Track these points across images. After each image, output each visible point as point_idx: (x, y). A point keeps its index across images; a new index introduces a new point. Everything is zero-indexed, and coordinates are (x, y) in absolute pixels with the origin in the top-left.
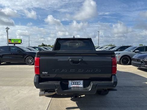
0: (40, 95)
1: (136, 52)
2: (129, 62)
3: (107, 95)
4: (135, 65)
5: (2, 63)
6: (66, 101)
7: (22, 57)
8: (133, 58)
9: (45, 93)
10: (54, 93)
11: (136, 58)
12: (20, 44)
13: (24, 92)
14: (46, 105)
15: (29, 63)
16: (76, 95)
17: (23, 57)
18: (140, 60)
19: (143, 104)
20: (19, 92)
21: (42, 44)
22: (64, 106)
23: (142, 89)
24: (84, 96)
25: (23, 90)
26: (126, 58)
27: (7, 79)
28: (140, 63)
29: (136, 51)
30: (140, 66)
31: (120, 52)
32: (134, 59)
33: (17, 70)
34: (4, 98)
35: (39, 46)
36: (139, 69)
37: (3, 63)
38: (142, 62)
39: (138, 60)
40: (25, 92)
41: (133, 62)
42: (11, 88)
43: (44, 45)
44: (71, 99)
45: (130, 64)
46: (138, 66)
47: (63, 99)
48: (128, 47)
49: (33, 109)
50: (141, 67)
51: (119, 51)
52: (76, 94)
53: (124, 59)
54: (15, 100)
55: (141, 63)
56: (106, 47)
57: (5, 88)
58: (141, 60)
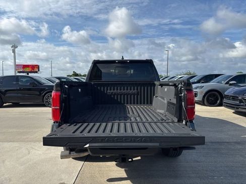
0: (63, 157)
1: (231, 85)
2: (218, 102)
3: (179, 157)
4: (229, 106)
5: (5, 105)
6: (108, 167)
7: (38, 93)
8: (226, 93)
9: (70, 153)
10: (86, 154)
11: (230, 94)
12: (37, 72)
13: (38, 152)
14: (73, 174)
15: (49, 104)
16: (124, 157)
17: (40, 94)
18: (237, 98)
19: (242, 173)
20: (29, 152)
21: (74, 72)
22: (105, 175)
23: (241, 147)
24: (139, 158)
25: (36, 148)
26: (214, 95)
27: (11, 130)
28: (238, 102)
29: (231, 82)
30: (238, 108)
31: (203, 85)
32: (227, 97)
33: (29, 116)
34: (3, 162)
35: (68, 76)
36: (236, 113)
37: (7, 104)
38: (241, 101)
39: (234, 98)
40: (40, 152)
41: (225, 100)
42: (17, 145)
43: (76, 74)
44: (116, 164)
45: (221, 105)
46: (234, 108)
47: (104, 163)
48: (217, 76)
49: (50, 180)
50: (240, 110)
51: (203, 83)
52: (124, 155)
53: (210, 96)
54: (21, 166)
55: (240, 103)
56: (180, 76)
57: (7, 145)
58: (240, 98)
